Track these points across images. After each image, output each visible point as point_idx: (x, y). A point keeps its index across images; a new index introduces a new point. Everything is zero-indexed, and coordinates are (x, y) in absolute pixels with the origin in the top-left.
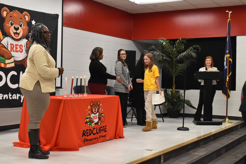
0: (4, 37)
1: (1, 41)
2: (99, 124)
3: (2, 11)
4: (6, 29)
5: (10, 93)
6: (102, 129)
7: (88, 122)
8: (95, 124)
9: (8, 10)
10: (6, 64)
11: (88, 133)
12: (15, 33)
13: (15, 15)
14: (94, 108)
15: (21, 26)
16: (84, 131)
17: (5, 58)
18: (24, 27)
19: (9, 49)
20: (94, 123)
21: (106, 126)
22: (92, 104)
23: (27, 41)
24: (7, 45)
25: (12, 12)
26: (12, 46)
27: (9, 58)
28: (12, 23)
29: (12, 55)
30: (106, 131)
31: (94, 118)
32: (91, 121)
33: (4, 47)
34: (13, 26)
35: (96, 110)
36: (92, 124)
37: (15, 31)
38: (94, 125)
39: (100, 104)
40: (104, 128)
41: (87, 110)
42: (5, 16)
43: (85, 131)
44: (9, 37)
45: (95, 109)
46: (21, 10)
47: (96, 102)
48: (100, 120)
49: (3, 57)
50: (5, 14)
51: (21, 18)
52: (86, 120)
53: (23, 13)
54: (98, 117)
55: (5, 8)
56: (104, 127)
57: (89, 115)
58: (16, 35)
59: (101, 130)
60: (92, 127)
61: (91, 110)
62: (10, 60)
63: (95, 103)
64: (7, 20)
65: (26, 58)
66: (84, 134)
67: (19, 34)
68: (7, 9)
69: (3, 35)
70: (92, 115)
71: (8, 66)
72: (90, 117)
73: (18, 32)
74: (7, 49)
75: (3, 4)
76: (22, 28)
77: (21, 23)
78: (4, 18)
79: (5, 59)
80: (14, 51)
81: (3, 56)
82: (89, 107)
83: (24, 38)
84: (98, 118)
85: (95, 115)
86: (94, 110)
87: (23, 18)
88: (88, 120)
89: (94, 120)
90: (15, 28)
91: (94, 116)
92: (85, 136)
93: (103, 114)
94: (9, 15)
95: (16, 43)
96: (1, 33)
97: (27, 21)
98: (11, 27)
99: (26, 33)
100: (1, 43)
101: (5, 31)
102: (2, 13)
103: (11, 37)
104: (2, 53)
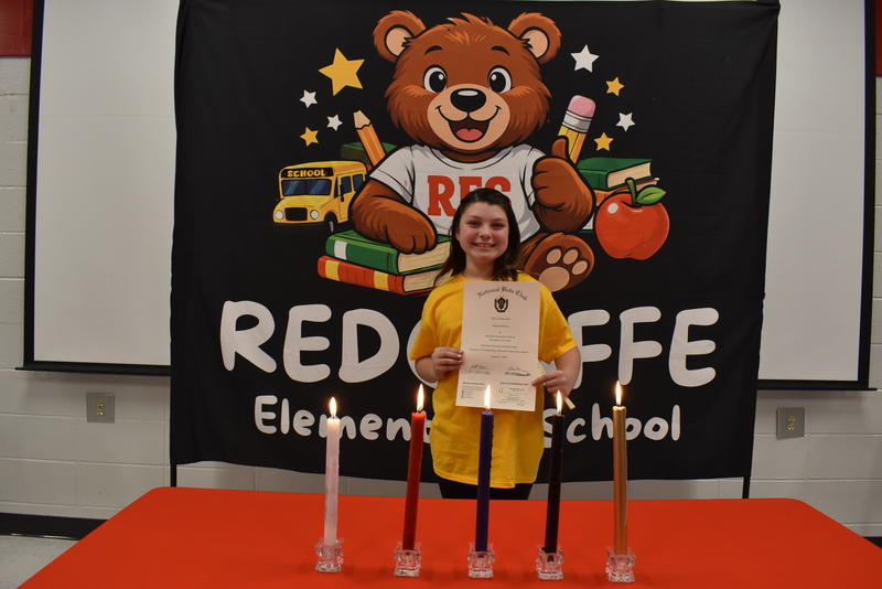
0: (390, 147)
1: (374, 168)
3: (378, 32)
9: (419, 22)
10: (400, 274)
12: (455, 126)
15: (498, 86)
17: (393, 247)
18: (521, 90)
19: (423, 202)
23: (538, 154)
24: (408, 187)
25: (439, 28)
26: (442, 189)
27: (421, 244)
28: (441, 77)
29: (440, 231)
33: (391, 195)
34: (447, 92)
37: (460, 115)
42: (397, 49)
44: (422, 144)
49: (387, 242)
50: (395, 41)
51: (495, 48)
53: (514, 24)
55: (395, 14)
62: (428, 254)
65: (532, 244)
67: (483, 126)
68: (411, 16)
69: (382, 139)
71: (411, 284)
73: (478, 115)
74: (410, 205)
77: (498, 74)
78: (393, 60)
79: (393, 251)
80: (451, 213)
81: (384, 239)
83: (516, 144)
87: (514, 46)
90: (457, 101)
94: (420, 45)
95: (469, 170)
96: (371, 130)
97: (537, 59)
98: (434, 96)
99: (531, 119)
100: (369, 179)
101: (395, 120)
102: (378, 41)
103: (431, 147)
104: (375, 226)
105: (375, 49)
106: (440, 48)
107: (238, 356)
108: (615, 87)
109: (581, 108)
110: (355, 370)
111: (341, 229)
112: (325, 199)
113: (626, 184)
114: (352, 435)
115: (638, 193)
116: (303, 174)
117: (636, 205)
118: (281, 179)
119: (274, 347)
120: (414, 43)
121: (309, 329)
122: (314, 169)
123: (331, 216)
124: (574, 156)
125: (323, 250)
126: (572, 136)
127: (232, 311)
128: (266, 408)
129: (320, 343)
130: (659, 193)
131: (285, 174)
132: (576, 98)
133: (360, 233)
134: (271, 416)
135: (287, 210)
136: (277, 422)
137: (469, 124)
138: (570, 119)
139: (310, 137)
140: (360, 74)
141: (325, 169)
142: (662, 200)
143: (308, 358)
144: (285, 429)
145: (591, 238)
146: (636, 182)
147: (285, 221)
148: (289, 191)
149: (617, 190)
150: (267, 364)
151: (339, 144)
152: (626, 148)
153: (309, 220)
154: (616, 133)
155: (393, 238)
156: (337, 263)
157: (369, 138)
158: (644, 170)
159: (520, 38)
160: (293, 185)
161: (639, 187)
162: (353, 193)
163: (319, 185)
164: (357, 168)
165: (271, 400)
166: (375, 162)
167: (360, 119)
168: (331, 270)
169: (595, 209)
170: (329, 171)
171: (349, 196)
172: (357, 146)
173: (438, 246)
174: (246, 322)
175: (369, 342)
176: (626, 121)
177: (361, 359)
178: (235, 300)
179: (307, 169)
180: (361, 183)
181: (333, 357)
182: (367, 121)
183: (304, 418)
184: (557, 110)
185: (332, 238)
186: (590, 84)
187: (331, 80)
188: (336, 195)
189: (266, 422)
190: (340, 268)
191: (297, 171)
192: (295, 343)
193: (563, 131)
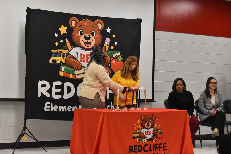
0: (73, 47)
1: (70, 51)
2: (154, 141)
3: (70, 21)
4: (75, 38)
5: (80, 105)
6: (158, 146)
7: (137, 137)
8: (148, 140)
9: (78, 20)
10: (75, 75)
11: (136, 149)
12: (85, 43)
13: (85, 24)
14: (146, 122)
15: (93, 35)
16: (130, 147)
17: (74, 69)
18: (97, 36)
19: (79, 59)
20: (146, 139)
21: (165, 144)
22: (143, 118)
24: (76, 56)
25: (82, 21)
26: (83, 56)
27: (79, 69)
28: (82, 32)
29: (82, 66)
30: (166, 149)
31: (146, 133)
32: (142, 137)
33: (73, 57)
34: (83, 36)
35: (150, 125)
36: (143, 140)
37: (86, 41)
38: (146, 141)
39: (155, 118)
40: (162, 146)
41: (135, 124)
42: (74, 25)
43: (132, 146)
45: (148, 124)
46: (93, 19)
47: (149, 116)
48: (156, 136)
49: (72, 68)
50: (73, 24)
51: (92, 27)
52: (134, 135)
53: (95, 21)
54: (151, 133)
55: (73, 17)
56: (161, 144)
57: (139, 129)
58: (87, 45)
59: (157, 148)
60: (142, 143)
61: (142, 124)
62: (80, 70)
63: (147, 117)
64: (75, 30)
66: (130, 150)
68: (76, 18)
69: (71, 45)
70: (143, 131)
71: (78, 77)
72: (140, 132)
73: (89, 41)
74: (77, 60)
75: (72, 14)
76: (94, 37)
77: (93, 32)
78: (73, 28)
79: (74, 70)
80: (84, 62)
82: (138, 121)
84: (153, 134)
85: (148, 130)
86: (146, 125)
87: (96, 27)
88: (136, 135)
89: (146, 136)
90: (85, 38)
91: (145, 132)
92: (133, 152)
93: (161, 130)
94: (78, 25)
95: (88, 53)
96: (69, 43)
97: (100, 30)
98: (81, 36)
99: (99, 42)
100: (69, 54)
101: (73, 41)
102: (70, 23)
103: (80, 47)
104: (70, 64)
105: (69, 25)
106: (81, 26)
107: (42, 93)
108: (114, 36)
109: (108, 40)
110: (66, 96)
111: (63, 64)
112: (60, 58)
113: (116, 57)
114: (66, 111)
115: (118, 58)
116: (55, 52)
117: (118, 61)
118: (51, 53)
119: (50, 91)
120: (77, 24)
121: (57, 87)
122: (57, 51)
123: (61, 62)
124: (107, 51)
125: (60, 69)
126: (106, 46)
127: (40, 83)
128: (48, 105)
129: (59, 90)
130: (121, 59)
131: (52, 52)
132: (107, 38)
133: (67, 66)
134: (49, 107)
135: (52, 60)
136: (50, 108)
137: (87, 43)
138: (106, 43)
139: (57, 44)
140: (67, 30)
141: (60, 51)
142: (122, 60)
143: (57, 93)
144: (52, 110)
145: (110, 67)
146: (118, 56)
147: (52, 63)
148: (53, 56)
149: (114, 58)
150: (48, 95)
151: (62, 46)
152: (116, 49)
153: (57, 63)
154: (114, 46)
155: (73, 67)
156: (63, 72)
157: (68, 44)
158: (119, 54)
159: (97, 25)
160: (54, 54)
161: (118, 57)
162: (66, 57)
163: (59, 55)
164: (66, 51)
165: (49, 103)
166: (70, 50)
167: (67, 40)
168: (61, 74)
169: (111, 62)
170: (61, 52)
171: (65, 57)
172: (66, 46)
173: (82, 69)
174: (44, 86)
175: (69, 90)
176: (116, 43)
177: (68, 93)
178: (41, 80)
179: (56, 51)
180: (67, 54)
181: (62, 93)
182: (68, 41)
183: (56, 107)
184: (103, 41)
185: (62, 66)
186: (109, 35)
187: (61, 31)
188: (62, 57)
189: (47, 108)
190: (63, 73)
191: (54, 51)
192: (54, 90)
193: (105, 45)
